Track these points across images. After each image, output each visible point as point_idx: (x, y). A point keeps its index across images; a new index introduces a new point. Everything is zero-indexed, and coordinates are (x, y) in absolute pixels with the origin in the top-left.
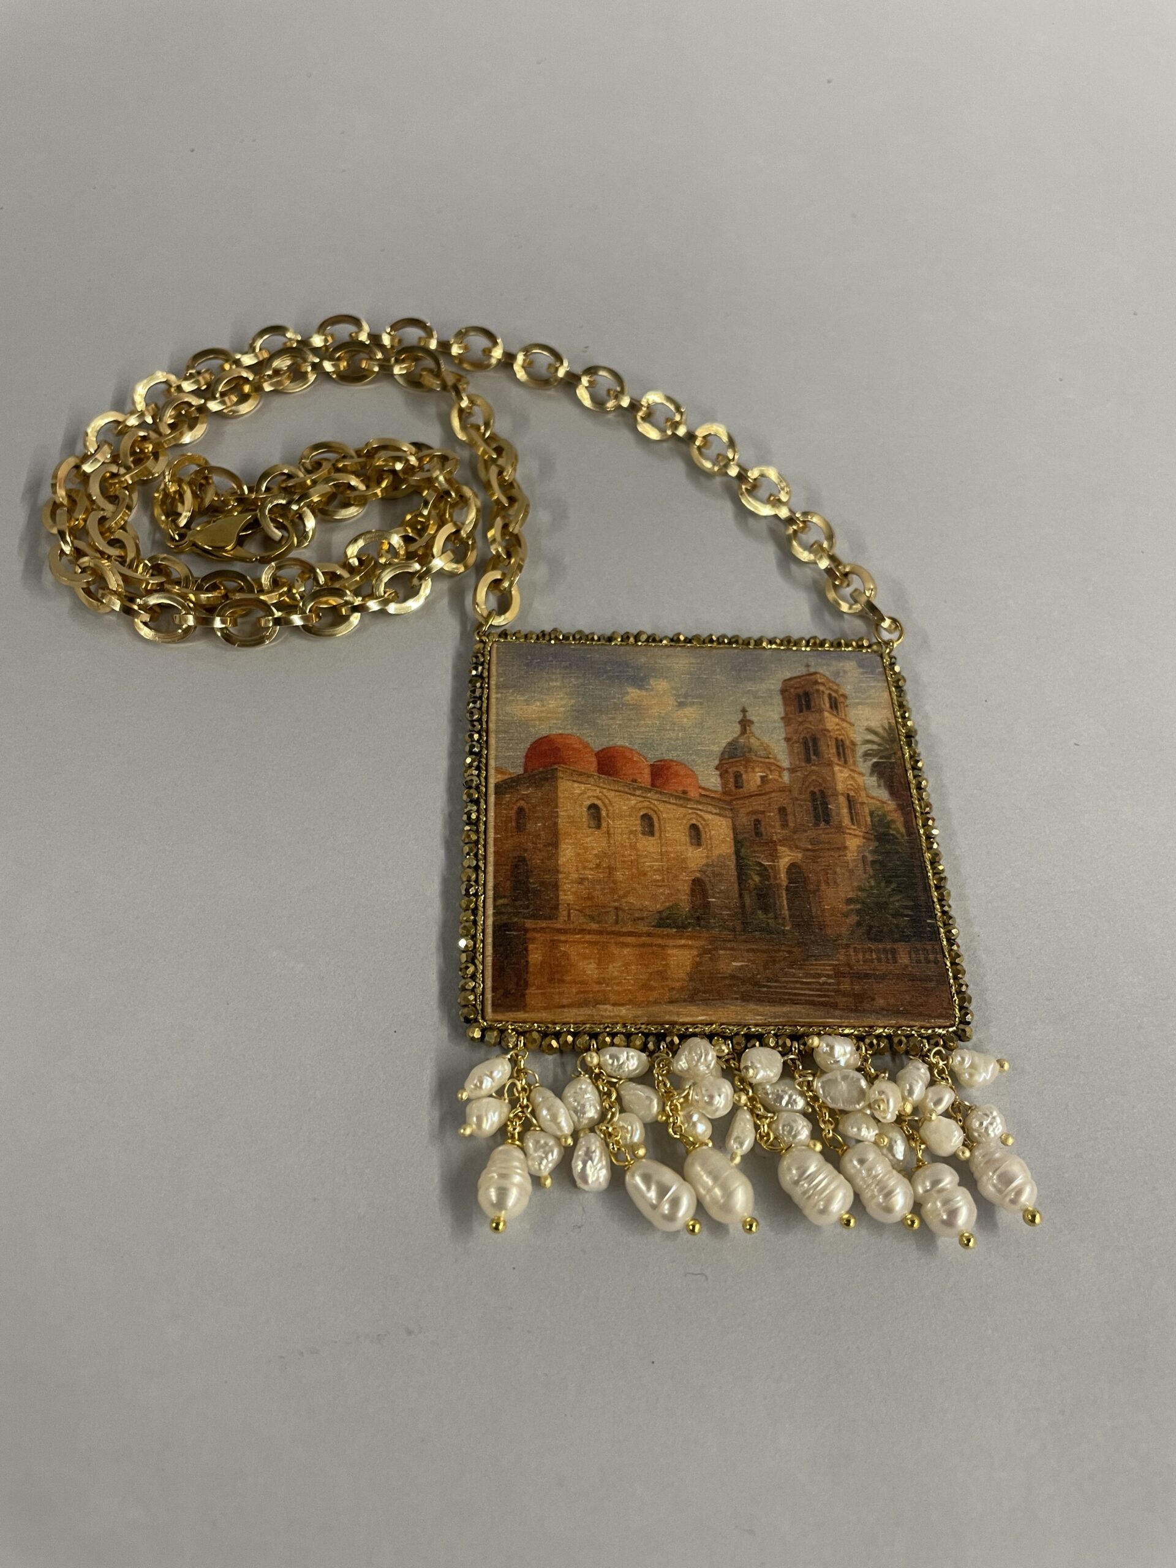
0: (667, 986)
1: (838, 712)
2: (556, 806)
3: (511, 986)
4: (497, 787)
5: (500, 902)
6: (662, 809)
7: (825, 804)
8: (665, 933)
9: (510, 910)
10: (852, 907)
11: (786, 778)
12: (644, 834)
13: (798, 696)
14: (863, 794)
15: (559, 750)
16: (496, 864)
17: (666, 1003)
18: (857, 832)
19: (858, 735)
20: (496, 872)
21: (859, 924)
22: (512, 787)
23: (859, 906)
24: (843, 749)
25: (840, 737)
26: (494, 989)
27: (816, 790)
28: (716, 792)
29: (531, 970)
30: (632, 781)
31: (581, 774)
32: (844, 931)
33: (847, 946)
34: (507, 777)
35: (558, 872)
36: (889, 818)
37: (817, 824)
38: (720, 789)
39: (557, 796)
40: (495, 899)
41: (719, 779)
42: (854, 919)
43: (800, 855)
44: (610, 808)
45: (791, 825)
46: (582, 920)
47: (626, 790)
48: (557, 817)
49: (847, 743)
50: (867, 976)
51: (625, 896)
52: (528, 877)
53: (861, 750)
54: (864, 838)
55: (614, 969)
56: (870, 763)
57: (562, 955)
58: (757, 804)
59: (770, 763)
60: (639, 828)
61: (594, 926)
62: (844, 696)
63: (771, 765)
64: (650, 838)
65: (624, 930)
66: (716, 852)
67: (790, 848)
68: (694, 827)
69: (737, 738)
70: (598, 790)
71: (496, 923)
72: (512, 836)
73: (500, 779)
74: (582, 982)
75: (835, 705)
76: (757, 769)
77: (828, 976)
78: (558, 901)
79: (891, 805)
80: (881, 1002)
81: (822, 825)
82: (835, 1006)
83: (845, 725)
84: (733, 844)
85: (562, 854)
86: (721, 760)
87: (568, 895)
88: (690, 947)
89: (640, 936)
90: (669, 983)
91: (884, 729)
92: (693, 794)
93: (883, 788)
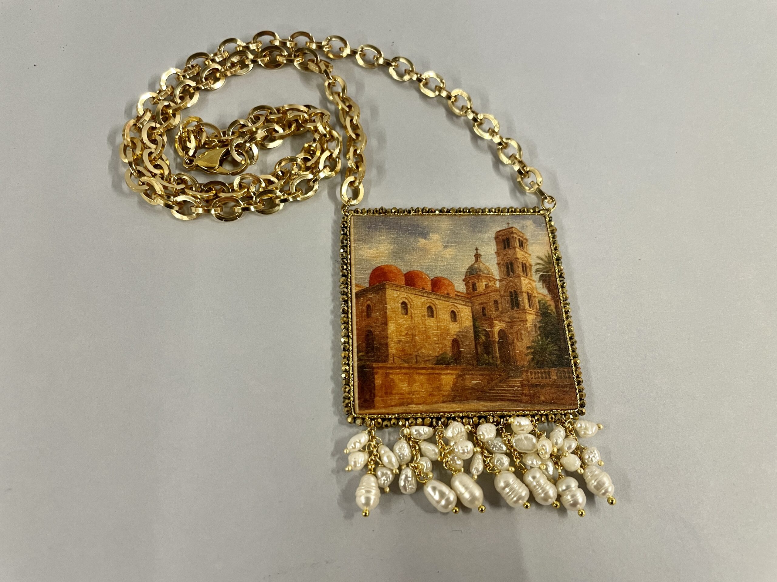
0: (441, 394)
1: (523, 249)
2: (386, 304)
3: (367, 397)
4: (357, 294)
5: (360, 354)
6: (437, 303)
7: (517, 297)
8: (440, 367)
9: (366, 358)
10: (529, 351)
11: (498, 284)
12: (429, 316)
13: (504, 240)
14: (535, 292)
15: (385, 273)
16: (358, 335)
17: (441, 403)
18: (532, 312)
19: (533, 260)
20: (358, 338)
21: (533, 359)
22: (364, 294)
23: (532, 350)
24: (525, 267)
25: (524, 262)
26: (359, 399)
27: (512, 291)
28: (463, 293)
29: (376, 388)
30: (422, 289)
31: (397, 286)
32: (526, 364)
33: (527, 371)
34: (361, 289)
35: (387, 337)
36: (548, 304)
37: (512, 309)
38: (465, 291)
39: (386, 298)
40: (358, 353)
41: (465, 287)
42: (530, 357)
43: (504, 325)
44: (412, 303)
45: (500, 309)
46: (400, 362)
47: (420, 293)
48: (386, 309)
49: (528, 265)
50: (536, 386)
51: (420, 349)
52: (373, 341)
53: (534, 268)
54: (535, 315)
55: (416, 387)
56: (538, 275)
57: (391, 380)
58: (483, 299)
59: (489, 277)
60: (426, 314)
61: (406, 365)
62: (526, 240)
63: (490, 278)
64: (432, 319)
65: (420, 366)
66: (464, 325)
67: (500, 321)
68: (453, 313)
69: (473, 264)
70: (406, 294)
71: (359, 365)
72: (365, 320)
73: (358, 290)
74: (402, 394)
75: (521, 244)
76: (483, 280)
77: (518, 387)
78: (388, 352)
79: (549, 297)
80: (543, 398)
81: (515, 309)
82: (521, 401)
83: (526, 255)
84: (472, 320)
85: (389, 328)
86: (465, 276)
87: (392, 350)
88: (452, 374)
89: (428, 369)
90: (442, 392)
91: (546, 257)
92: (452, 295)
93: (545, 288)
